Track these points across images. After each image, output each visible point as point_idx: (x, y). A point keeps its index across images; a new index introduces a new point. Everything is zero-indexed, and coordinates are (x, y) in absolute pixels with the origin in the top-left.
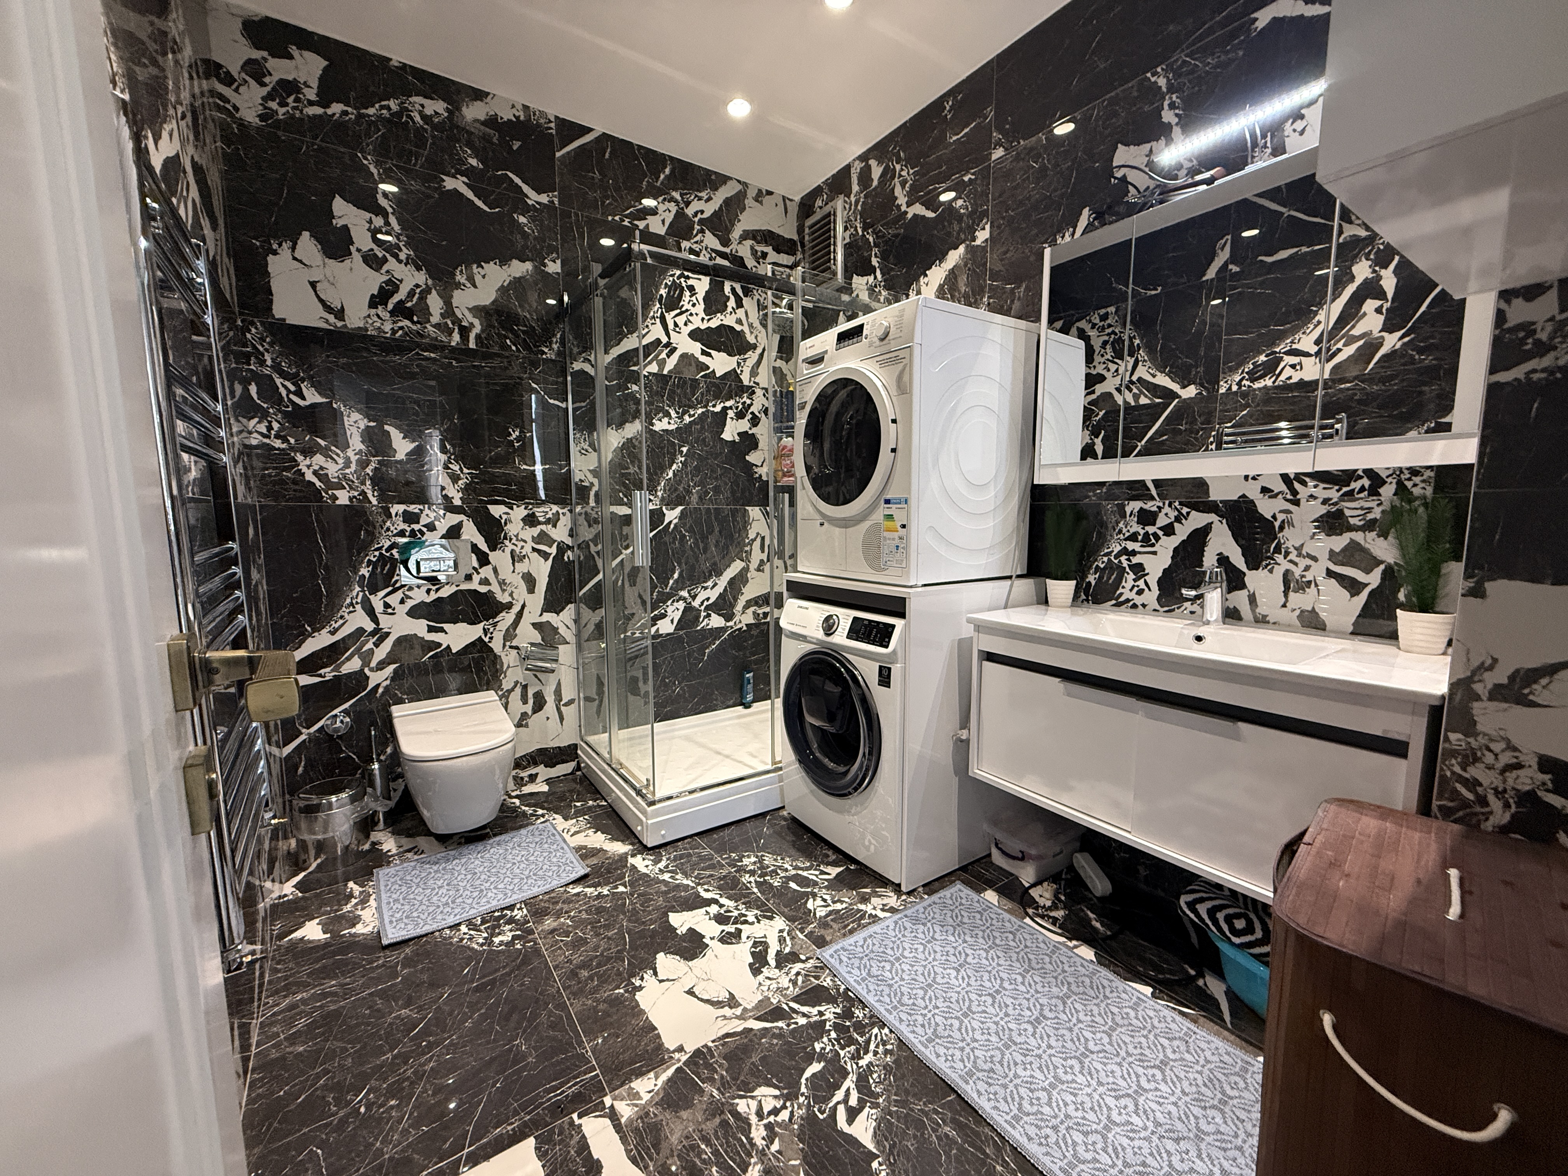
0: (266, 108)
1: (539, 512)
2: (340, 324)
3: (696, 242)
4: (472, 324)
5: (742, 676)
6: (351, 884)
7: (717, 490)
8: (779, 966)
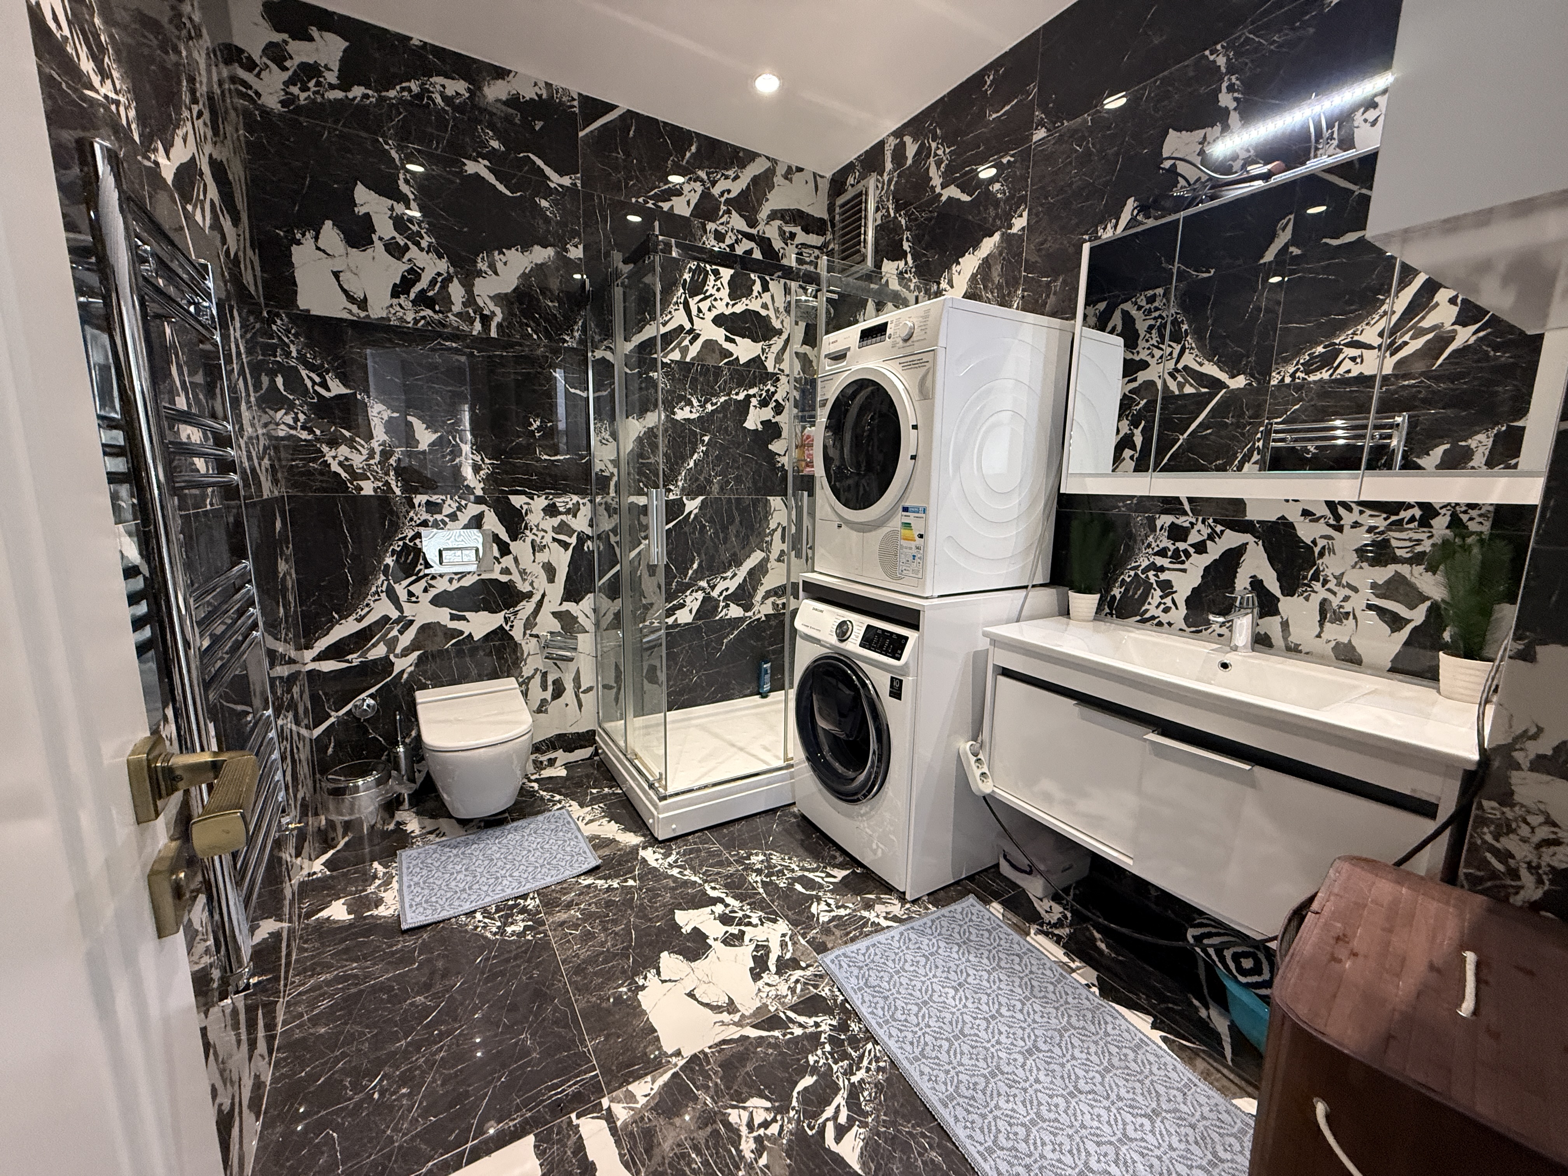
0: (287, 93)
1: (561, 502)
2: (363, 314)
3: (722, 224)
4: (493, 313)
5: (760, 667)
6: (376, 865)
7: (738, 480)
8: (779, 972)
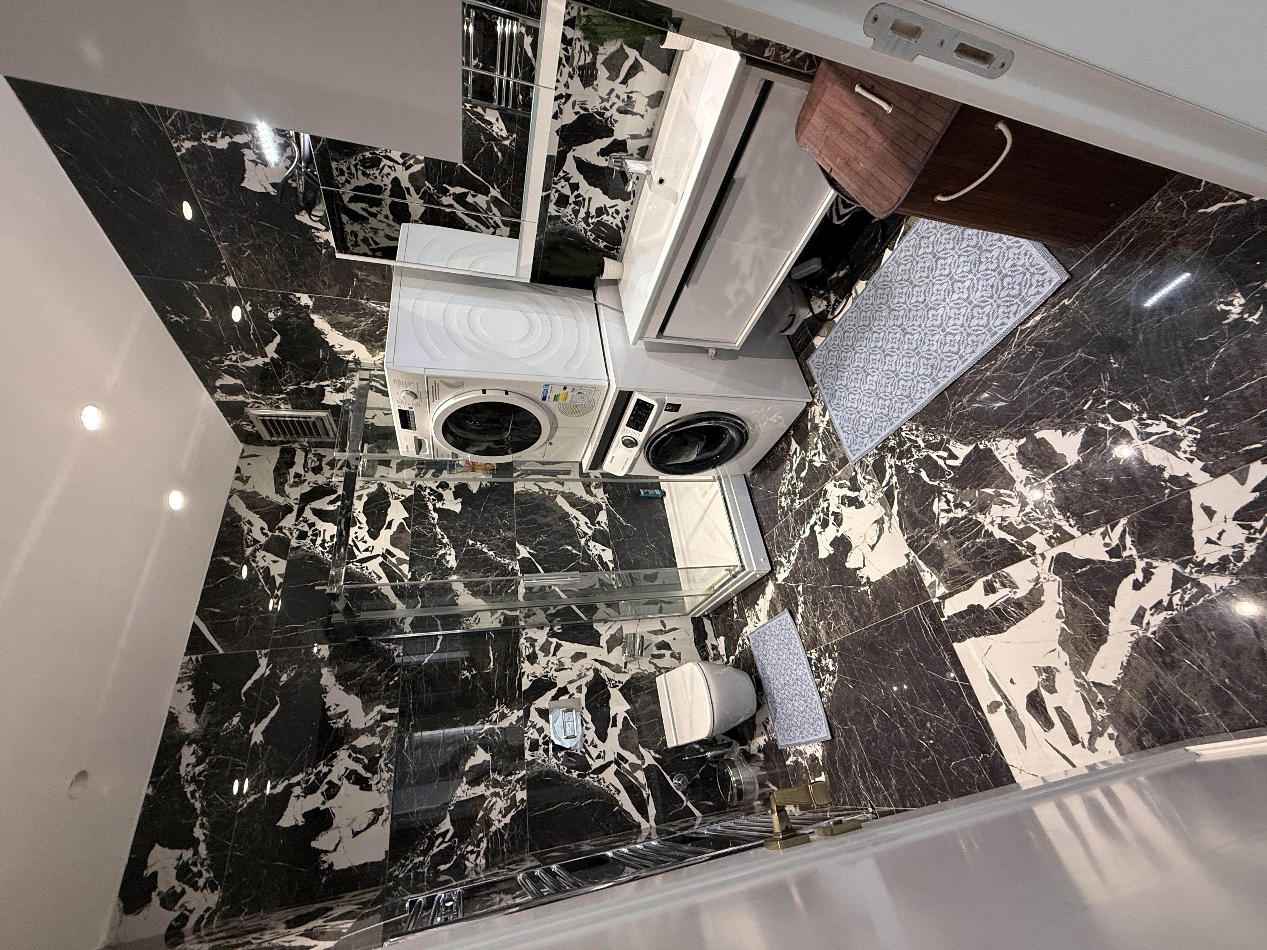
0: (205, 887)
1: (525, 652)
2: (386, 811)
3: (291, 534)
4: (378, 712)
5: (644, 498)
6: (788, 763)
7: (502, 516)
